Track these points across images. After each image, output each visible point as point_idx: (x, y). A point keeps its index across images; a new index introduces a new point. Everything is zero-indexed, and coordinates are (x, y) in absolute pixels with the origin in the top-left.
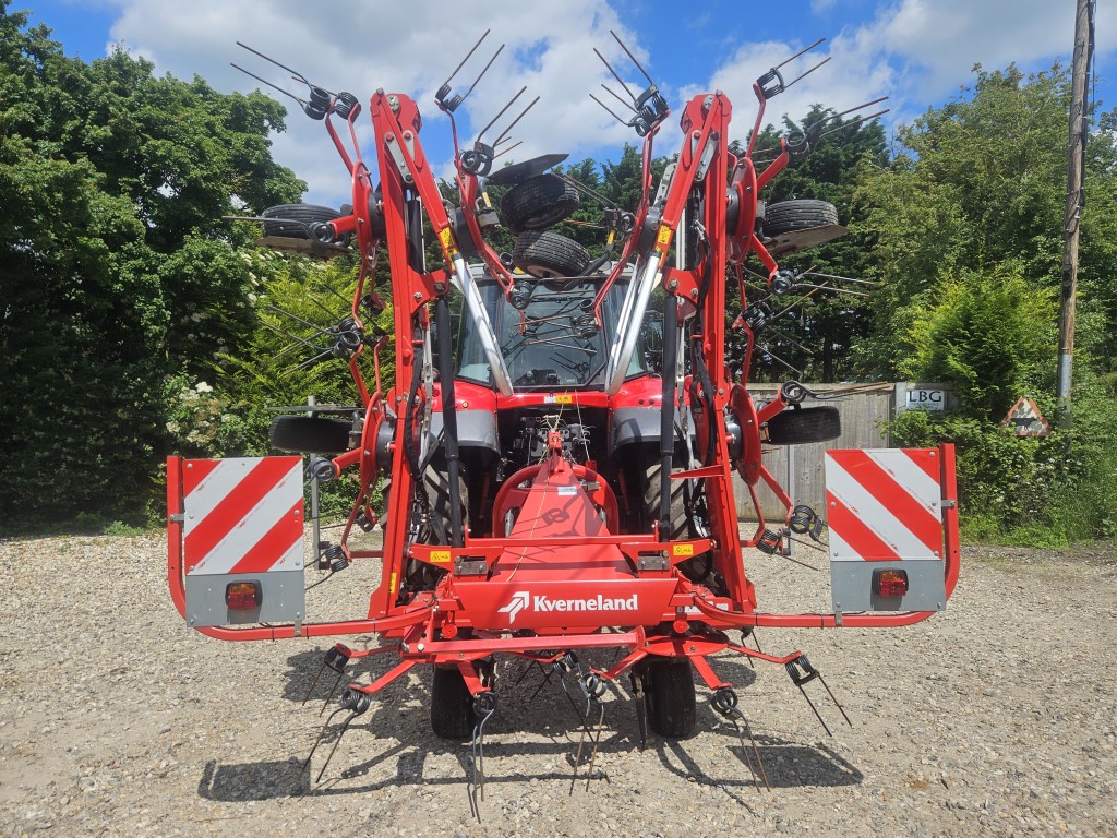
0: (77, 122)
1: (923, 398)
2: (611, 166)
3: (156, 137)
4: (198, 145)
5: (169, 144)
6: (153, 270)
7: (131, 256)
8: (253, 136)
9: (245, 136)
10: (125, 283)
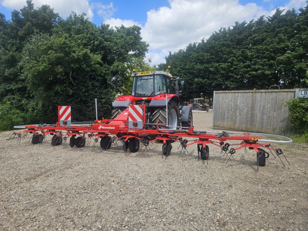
0: (93, 41)
1: (306, 94)
2: (270, 17)
3: (107, 42)
4: (116, 42)
5: (109, 43)
6: (109, 70)
7: (105, 68)
8: (131, 37)
9: (129, 37)
10: (104, 73)
